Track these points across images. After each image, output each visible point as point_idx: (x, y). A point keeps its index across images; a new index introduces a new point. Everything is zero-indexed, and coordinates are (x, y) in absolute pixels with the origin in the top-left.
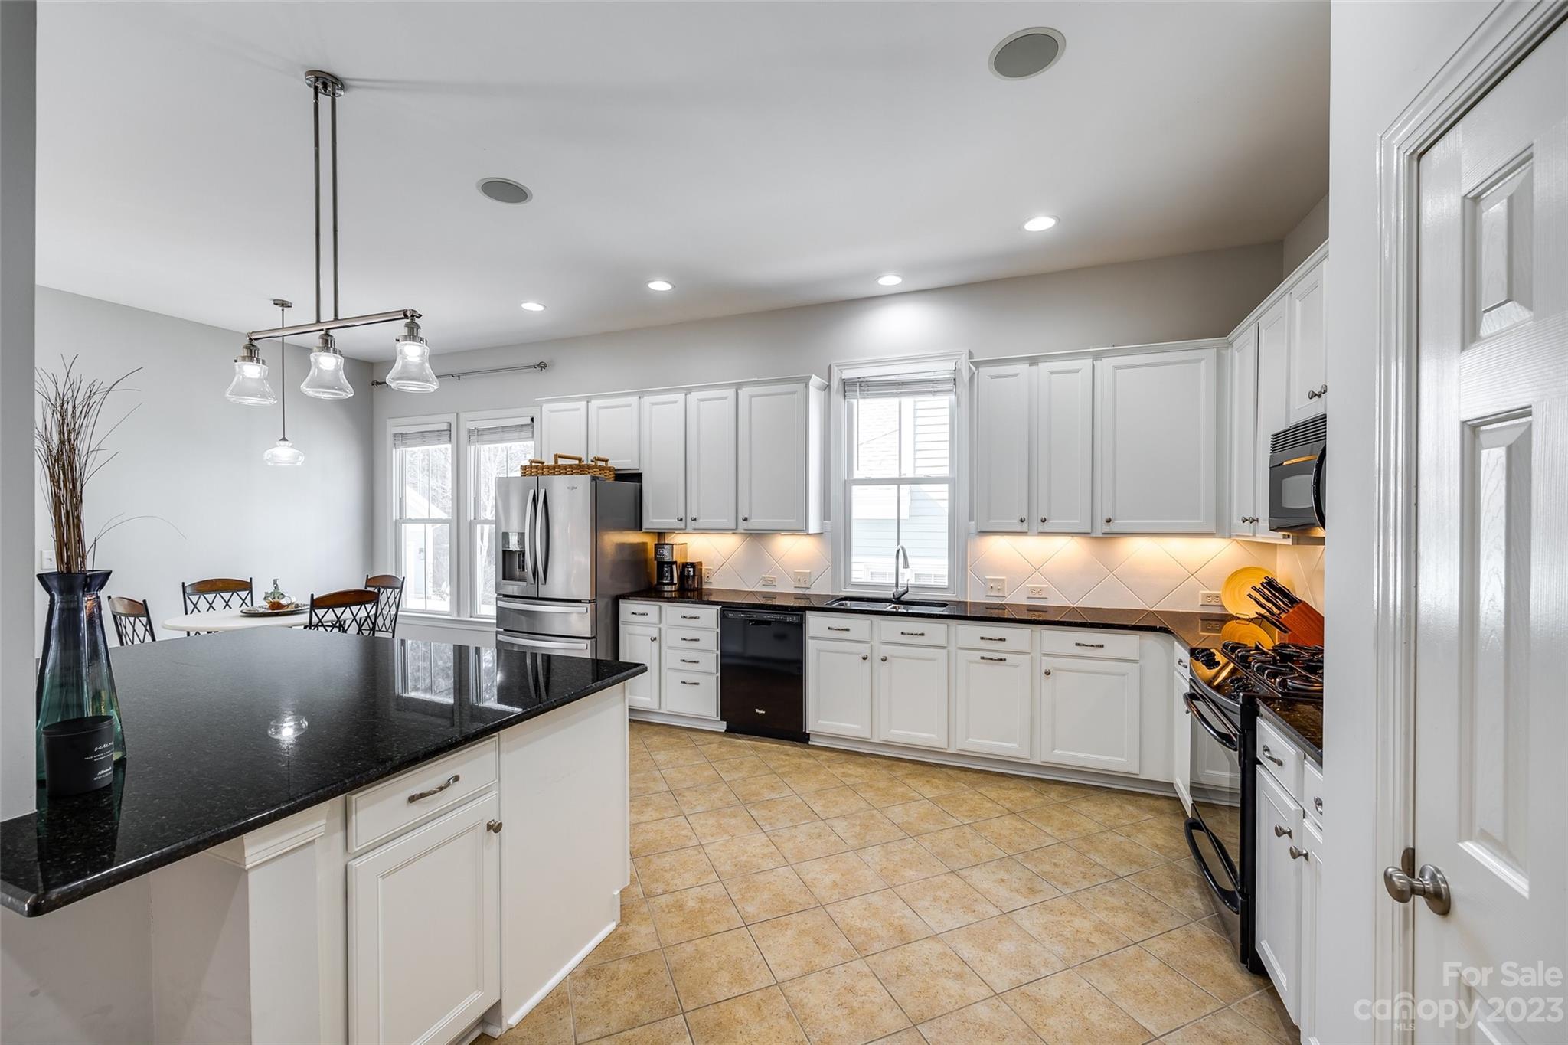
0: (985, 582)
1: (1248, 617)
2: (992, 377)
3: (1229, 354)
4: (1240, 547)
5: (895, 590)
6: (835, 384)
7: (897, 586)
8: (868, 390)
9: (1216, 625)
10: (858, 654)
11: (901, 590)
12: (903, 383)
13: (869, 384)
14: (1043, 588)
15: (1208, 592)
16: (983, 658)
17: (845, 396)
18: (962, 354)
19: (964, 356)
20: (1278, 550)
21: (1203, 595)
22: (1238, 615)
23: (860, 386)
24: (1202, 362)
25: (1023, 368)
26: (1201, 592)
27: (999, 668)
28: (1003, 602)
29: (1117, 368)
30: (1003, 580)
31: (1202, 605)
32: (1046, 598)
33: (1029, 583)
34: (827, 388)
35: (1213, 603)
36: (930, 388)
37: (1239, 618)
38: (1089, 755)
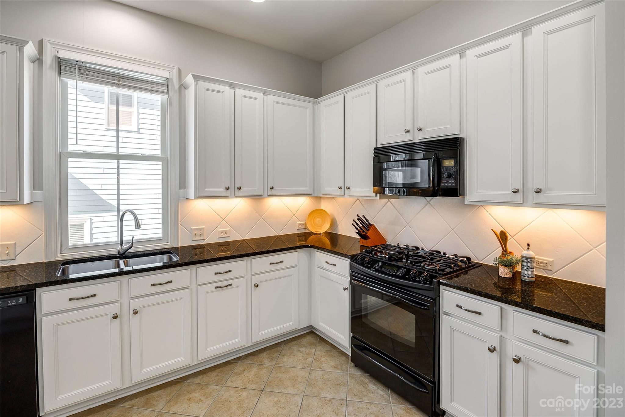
0: (191, 231)
1: (320, 233)
2: (207, 89)
3: (316, 107)
4: (309, 199)
5: (119, 248)
6: (48, 59)
7: (121, 243)
8: (87, 75)
9: (303, 238)
10: (107, 315)
11: (125, 247)
12: (124, 77)
13: (87, 69)
14: (227, 230)
15: (300, 222)
16: (216, 288)
17: (60, 74)
18: (174, 69)
19: (175, 70)
20: (322, 200)
21: (298, 224)
22: (316, 233)
23: (79, 69)
24: (308, 109)
25: (226, 89)
26: (297, 223)
27: (228, 291)
28: (203, 243)
29: (275, 102)
30: (203, 229)
31: (298, 229)
32: (229, 237)
33: (220, 228)
34: (38, 60)
35: (302, 228)
36: (148, 86)
37: (317, 234)
38: (277, 328)
